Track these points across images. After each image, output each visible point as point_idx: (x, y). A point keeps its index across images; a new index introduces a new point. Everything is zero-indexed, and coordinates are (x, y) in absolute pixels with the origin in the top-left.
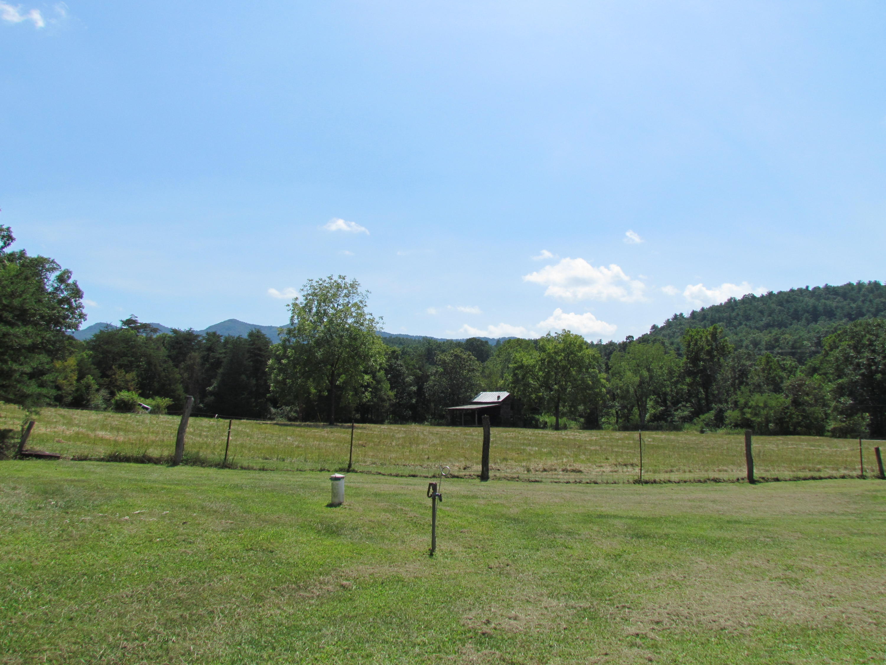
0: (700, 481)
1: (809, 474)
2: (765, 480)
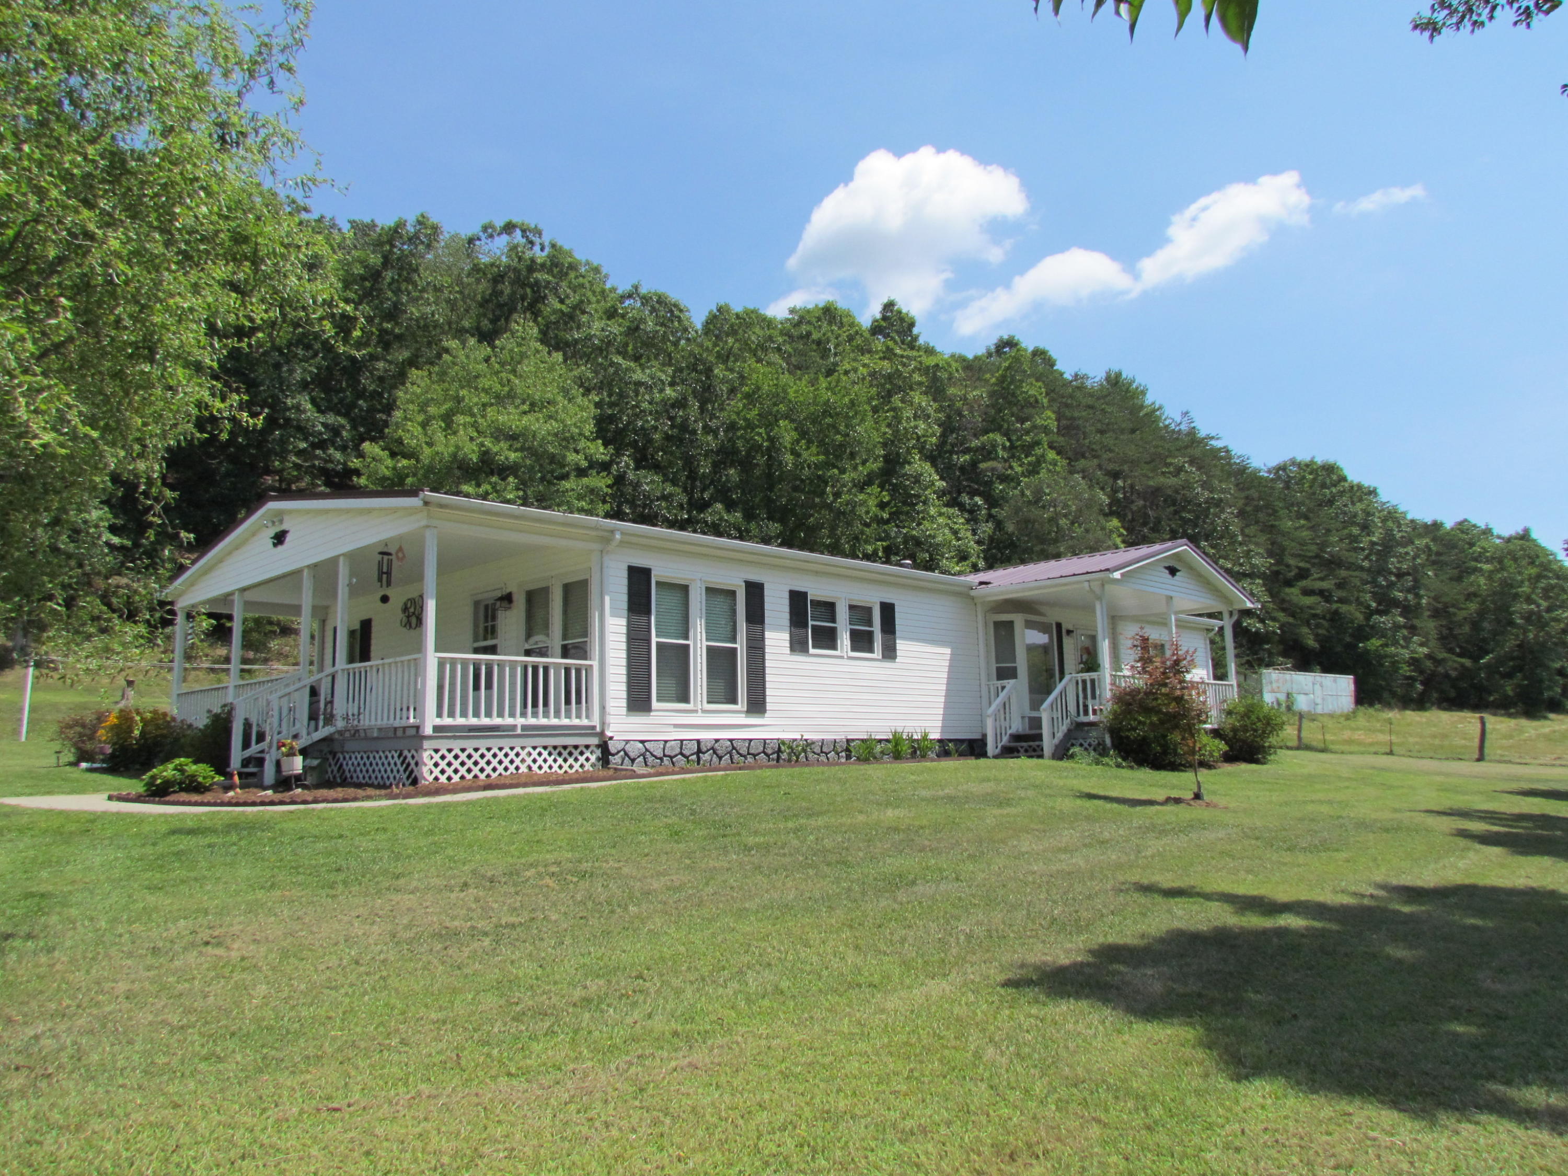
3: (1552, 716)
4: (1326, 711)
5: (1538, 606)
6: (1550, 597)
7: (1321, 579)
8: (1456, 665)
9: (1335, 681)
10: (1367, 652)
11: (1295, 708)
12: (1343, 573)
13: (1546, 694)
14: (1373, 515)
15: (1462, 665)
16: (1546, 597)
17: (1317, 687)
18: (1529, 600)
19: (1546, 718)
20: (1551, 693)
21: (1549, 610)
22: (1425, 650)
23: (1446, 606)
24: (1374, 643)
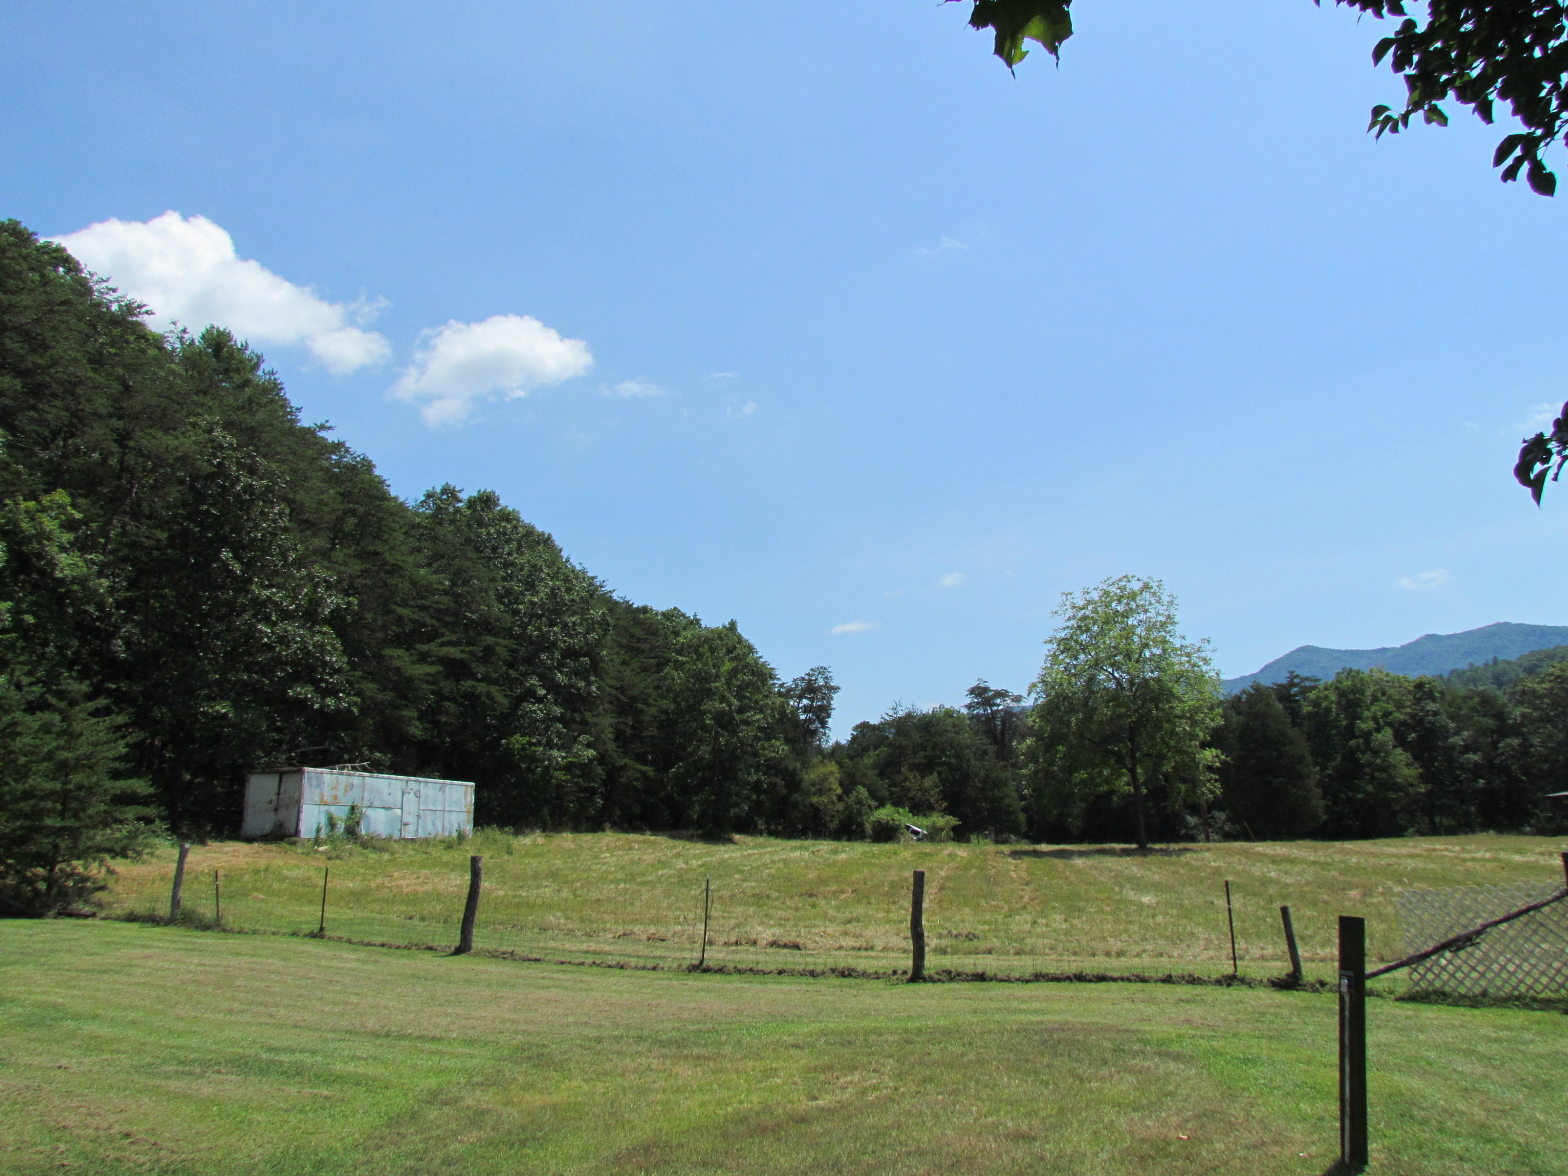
0: (813, 974)
1: (1071, 965)
2: (951, 976)
3: (737, 837)
4: (421, 834)
5: (730, 705)
6: (744, 697)
7: (451, 643)
8: (638, 775)
9: (442, 789)
10: (509, 751)
11: (363, 830)
12: (489, 640)
13: (733, 812)
14: (541, 570)
15: (644, 774)
16: (740, 697)
17: (411, 797)
18: (723, 699)
19: (731, 841)
20: (737, 810)
21: (741, 711)
22: (591, 753)
23: (634, 699)
24: (518, 740)
